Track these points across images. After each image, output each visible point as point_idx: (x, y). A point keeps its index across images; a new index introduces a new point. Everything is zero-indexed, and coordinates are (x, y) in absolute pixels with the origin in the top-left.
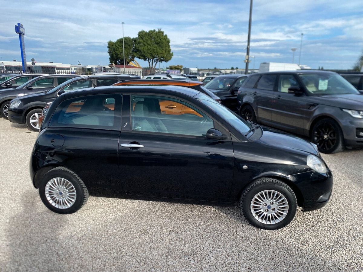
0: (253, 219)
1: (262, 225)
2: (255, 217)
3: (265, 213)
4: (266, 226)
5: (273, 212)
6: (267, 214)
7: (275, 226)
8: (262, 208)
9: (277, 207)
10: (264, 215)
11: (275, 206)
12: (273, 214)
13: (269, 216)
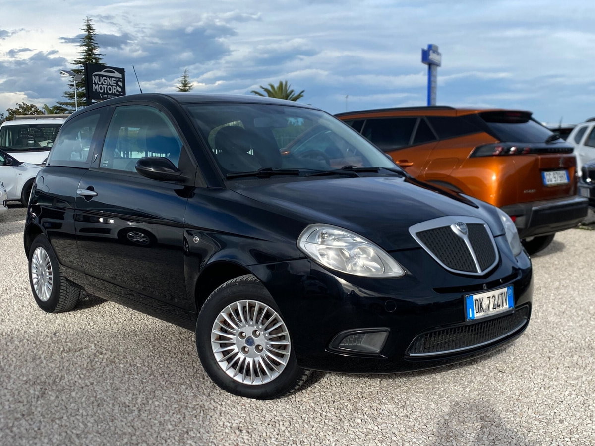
0: (214, 366)
1: (232, 384)
2: (220, 364)
3: (241, 356)
4: (239, 389)
5: (257, 356)
6: (245, 359)
7: (259, 391)
8: (235, 342)
9: (267, 344)
10: (239, 359)
11: (262, 340)
12: (256, 359)
13: (249, 364)
